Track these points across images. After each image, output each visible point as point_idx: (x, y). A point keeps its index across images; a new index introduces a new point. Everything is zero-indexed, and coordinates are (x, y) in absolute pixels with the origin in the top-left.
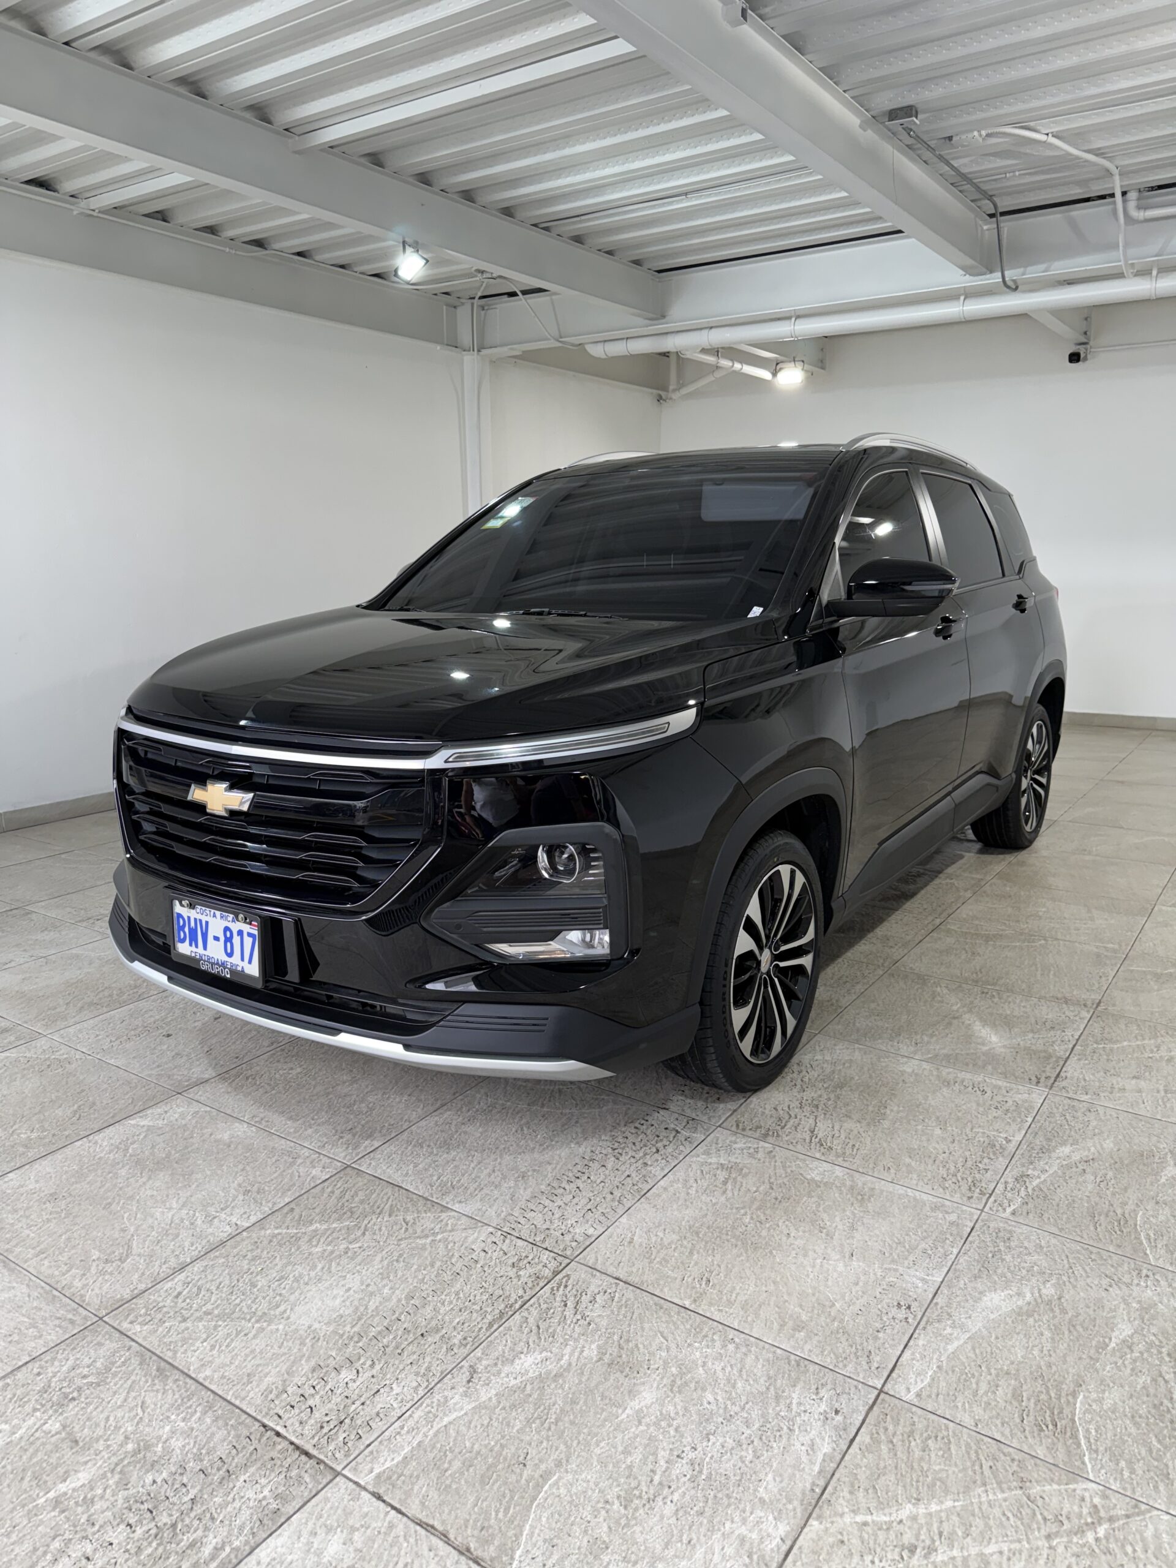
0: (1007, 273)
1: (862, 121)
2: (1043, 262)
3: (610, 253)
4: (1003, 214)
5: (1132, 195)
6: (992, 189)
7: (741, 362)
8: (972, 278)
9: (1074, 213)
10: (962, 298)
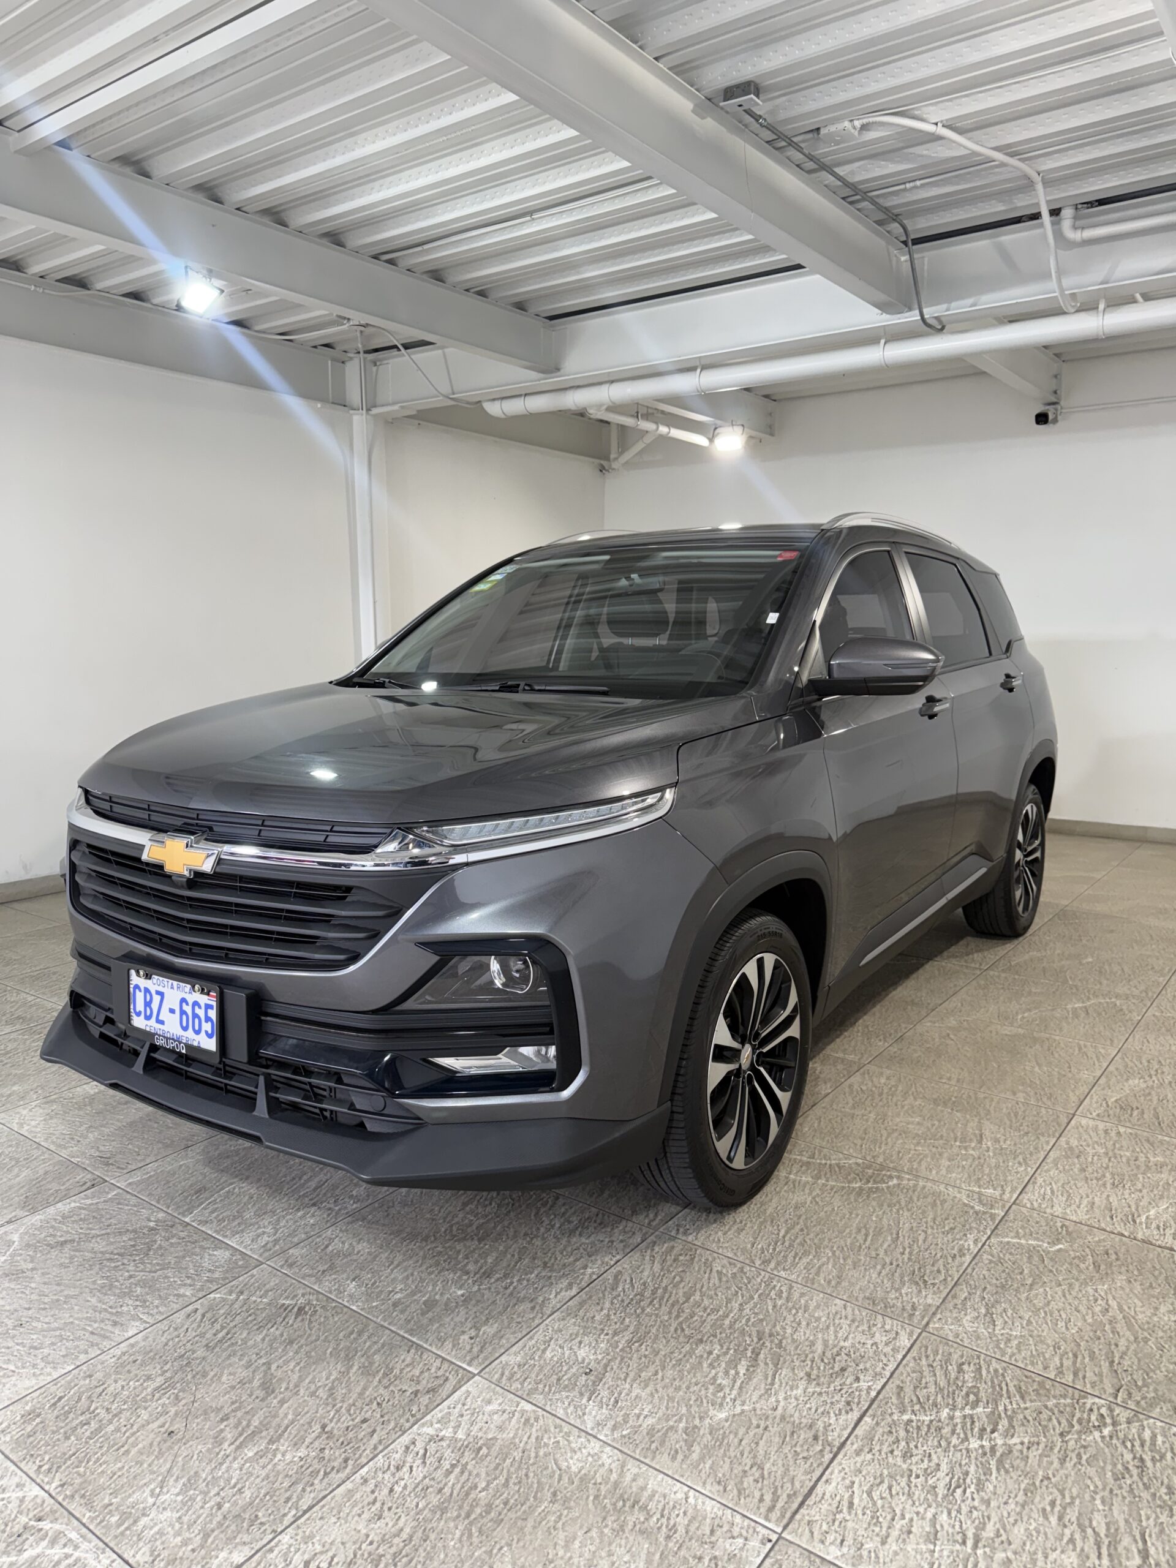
0: (925, 311)
1: (696, 105)
2: (970, 296)
3: (482, 294)
4: (917, 241)
5: (1067, 213)
6: (895, 207)
7: (668, 426)
8: (888, 316)
9: (1003, 238)
10: (883, 341)
